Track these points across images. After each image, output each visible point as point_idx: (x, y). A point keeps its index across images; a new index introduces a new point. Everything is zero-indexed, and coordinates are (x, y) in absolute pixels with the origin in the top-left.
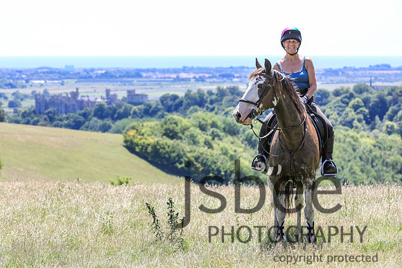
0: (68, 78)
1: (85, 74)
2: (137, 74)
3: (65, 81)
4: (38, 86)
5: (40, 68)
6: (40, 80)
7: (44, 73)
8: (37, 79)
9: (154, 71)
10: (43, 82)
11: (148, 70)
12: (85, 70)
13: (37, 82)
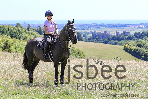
0: (102, 27)
1: (108, 25)
2: (125, 25)
3: (101, 28)
4: (92, 30)
5: (93, 24)
6: (93, 27)
7: (94, 25)
8: (92, 27)
9: (131, 24)
10: (94, 28)
11: (129, 24)
12: (108, 24)
13: (92, 28)
